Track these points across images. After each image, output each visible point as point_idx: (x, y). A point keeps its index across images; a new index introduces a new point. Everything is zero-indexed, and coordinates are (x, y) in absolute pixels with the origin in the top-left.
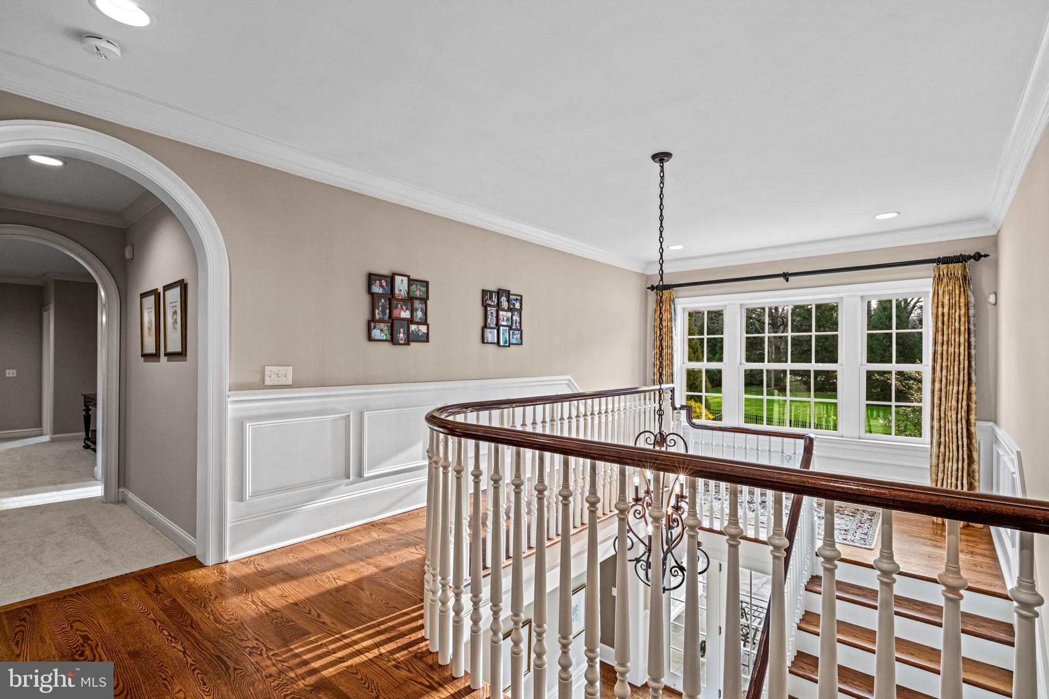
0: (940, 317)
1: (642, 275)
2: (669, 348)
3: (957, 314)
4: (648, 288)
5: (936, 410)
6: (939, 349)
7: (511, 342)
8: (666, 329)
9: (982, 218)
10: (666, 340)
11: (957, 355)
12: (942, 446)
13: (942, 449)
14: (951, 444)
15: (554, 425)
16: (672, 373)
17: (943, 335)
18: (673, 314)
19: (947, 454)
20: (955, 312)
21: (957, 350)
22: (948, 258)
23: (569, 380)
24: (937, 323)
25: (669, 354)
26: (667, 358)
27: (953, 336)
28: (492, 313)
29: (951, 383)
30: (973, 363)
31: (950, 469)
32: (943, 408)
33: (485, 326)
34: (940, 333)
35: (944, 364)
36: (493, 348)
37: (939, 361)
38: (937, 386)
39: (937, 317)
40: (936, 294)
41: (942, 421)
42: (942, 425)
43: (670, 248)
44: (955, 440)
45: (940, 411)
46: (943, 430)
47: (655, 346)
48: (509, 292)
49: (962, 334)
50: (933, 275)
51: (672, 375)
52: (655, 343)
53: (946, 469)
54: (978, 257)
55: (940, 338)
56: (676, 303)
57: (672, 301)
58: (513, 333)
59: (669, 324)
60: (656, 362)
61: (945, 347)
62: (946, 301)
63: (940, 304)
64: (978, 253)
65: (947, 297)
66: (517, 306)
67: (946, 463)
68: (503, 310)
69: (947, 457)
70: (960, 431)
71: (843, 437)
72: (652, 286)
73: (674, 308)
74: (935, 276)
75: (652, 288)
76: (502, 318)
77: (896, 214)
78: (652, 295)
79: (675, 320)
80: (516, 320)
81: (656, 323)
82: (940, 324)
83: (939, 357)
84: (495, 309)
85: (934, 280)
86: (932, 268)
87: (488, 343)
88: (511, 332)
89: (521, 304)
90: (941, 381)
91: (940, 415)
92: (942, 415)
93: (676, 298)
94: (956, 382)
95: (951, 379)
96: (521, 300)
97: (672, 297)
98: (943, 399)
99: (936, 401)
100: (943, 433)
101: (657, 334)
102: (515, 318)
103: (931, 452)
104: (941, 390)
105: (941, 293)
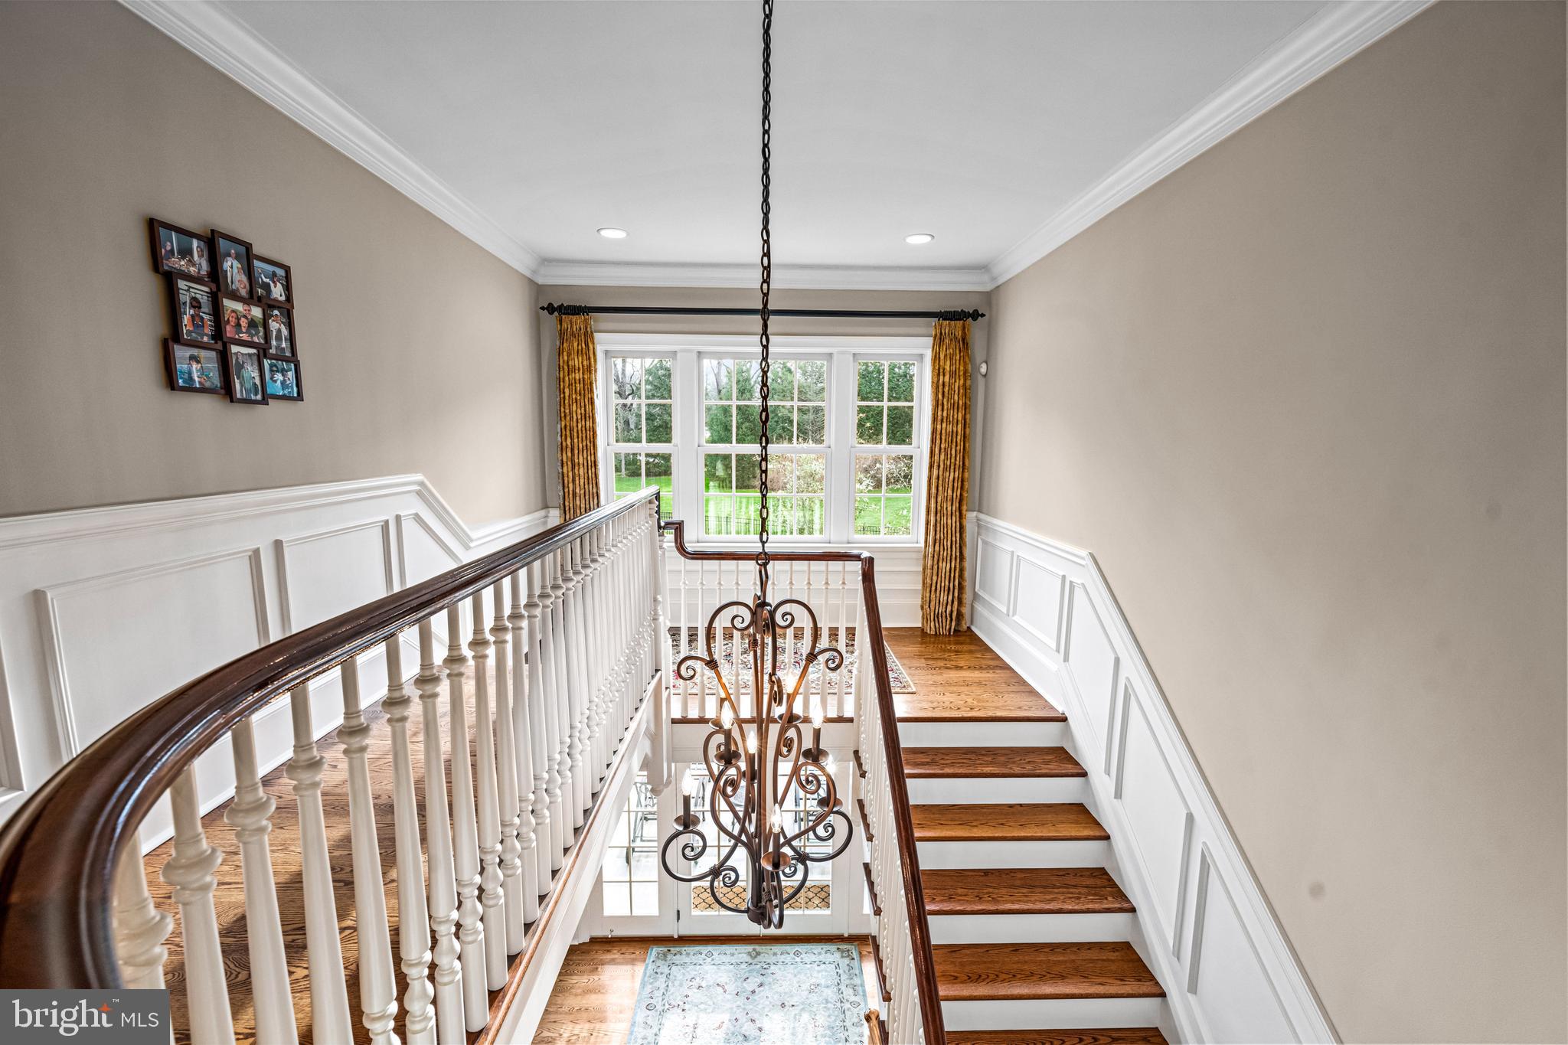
0: (941, 387)
1: (531, 282)
2: (588, 419)
3: (957, 384)
4: (543, 308)
5: (933, 501)
6: (939, 427)
7: (269, 391)
8: (582, 385)
9: (983, 268)
10: (583, 404)
11: (955, 435)
12: (937, 544)
13: (937, 548)
14: (945, 541)
15: (520, 628)
16: (595, 462)
17: (943, 410)
18: (592, 360)
19: (942, 553)
20: (955, 381)
21: (955, 429)
22: (950, 312)
23: (422, 484)
24: (937, 395)
25: (588, 429)
26: (584, 435)
27: (952, 412)
28: (194, 299)
29: (948, 469)
30: (967, 445)
31: (944, 571)
32: (939, 499)
33: (173, 336)
34: (940, 408)
35: (943, 446)
36: (206, 406)
37: (938, 441)
38: (935, 472)
39: (938, 387)
40: (936, 358)
41: (939, 515)
42: (938, 519)
43: (603, 233)
44: (949, 536)
45: (937, 502)
46: (938, 525)
47: (563, 415)
48: (248, 247)
49: (960, 410)
50: (934, 333)
51: (595, 465)
52: (562, 410)
53: (940, 570)
54: (976, 315)
55: (940, 413)
56: (595, 341)
57: (588, 337)
58: (271, 366)
59: (586, 377)
60: (564, 444)
61: (944, 425)
62: (947, 368)
63: (941, 370)
64: (976, 311)
65: (948, 363)
66: (278, 292)
67: (940, 564)
68: (235, 296)
69: (941, 557)
70: (954, 525)
71: (830, 543)
72: (550, 305)
73: (594, 348)
74: (936, 335)
75: (550, 309)
76: (233, 321)
77: (929, 238)
78: (550, 321)
79: (596, 371)
80: (279, 331)
81: (562, 373)
82: (940, 396)
83: (938, 437)
84: (206, 289)
85: (934, 340)
86: (934, 324)
87: (190, 389)
88: (266, 363)
89: (288, 288)
90: (939, 466)
91: (936, 508)
92: (939, 508)
93: (596, 332)
94: (952, 467)
95: (948, 464)
96: (288, 277)
97: (589, 329)
98: (940, 488)
99: (934, 490)
100: (938, 529)
101: (564, 393)
102: (274, 326)
103: (925, 552)
104: (938, 478)
105: (942, 357)
